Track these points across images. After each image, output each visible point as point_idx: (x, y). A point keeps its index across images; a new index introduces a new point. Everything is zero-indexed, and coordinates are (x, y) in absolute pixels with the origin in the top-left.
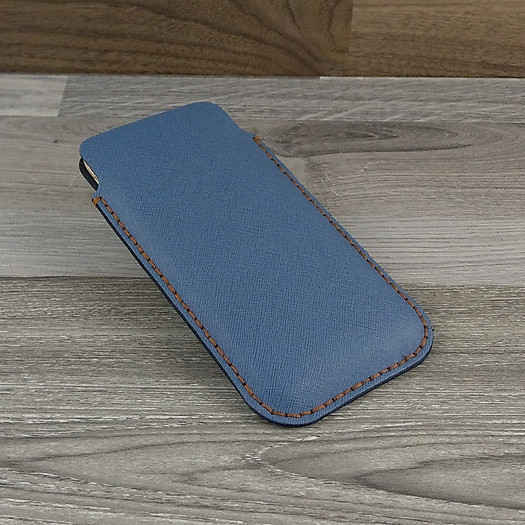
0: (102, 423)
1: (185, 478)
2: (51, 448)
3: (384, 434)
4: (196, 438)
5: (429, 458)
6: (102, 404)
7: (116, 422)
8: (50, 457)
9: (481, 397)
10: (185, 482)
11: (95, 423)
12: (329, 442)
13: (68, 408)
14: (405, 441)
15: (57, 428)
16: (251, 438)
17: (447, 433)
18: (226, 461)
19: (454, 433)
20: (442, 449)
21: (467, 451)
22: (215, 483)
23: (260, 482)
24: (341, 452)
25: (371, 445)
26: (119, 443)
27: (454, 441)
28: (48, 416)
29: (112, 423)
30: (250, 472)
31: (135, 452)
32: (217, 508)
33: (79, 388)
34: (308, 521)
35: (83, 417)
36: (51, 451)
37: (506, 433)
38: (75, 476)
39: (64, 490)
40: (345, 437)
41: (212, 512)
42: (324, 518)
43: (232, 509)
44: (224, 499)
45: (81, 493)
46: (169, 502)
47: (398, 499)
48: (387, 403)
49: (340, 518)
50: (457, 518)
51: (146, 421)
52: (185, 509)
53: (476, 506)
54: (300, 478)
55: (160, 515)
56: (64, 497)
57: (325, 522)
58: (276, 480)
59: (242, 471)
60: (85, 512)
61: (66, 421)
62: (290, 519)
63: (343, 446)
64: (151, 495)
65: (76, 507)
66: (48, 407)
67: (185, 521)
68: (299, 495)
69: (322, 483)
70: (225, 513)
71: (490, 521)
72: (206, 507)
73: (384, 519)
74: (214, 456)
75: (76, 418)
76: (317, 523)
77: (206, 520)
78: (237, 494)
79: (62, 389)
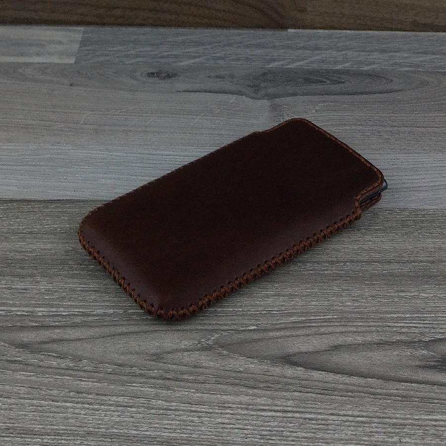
0: (94, 315)
1: (155, 358)
2: (56, 334)
3: (308, 325)
5: (339, 343)
6: (95, 301)
7: (105, 314)
8: (54, 341)
9: (384, 297)
10: (153, 360)
11: (89, 315)
12: (266, 330)
13: (69, 303)
14: (322, 330)
15: (60, 319)
16: (206, 327)
17: (355, 324)
18: (186, 345)
19: (361, 324)
20: (349, 337)
21: (369, 338)
22: (177, 362)
23: (210, 360)
24: (273, 338)
25: (296, 333)
26: (106, 330)
27: (360, 330)
28: (54, 309)
29: (102, 315)
30: (204, 353)
31: (118, 337)
32: (177, 380)
33: (79, 289)
34: (244, 389)
35: (81, 310)
36: (55, 337)
37: (400, 325)
38: (72, 355)
39: (63, 366)
40: (278, 327)
41: (173, 383)
42: (255, 388)
43: (187, 381)
44: (182, 373)
45: (76, 368)
46: (141, 375)
47: (313, 374)
48: (313, 301)
49: (268, 388)
50: (355, 388)
51: (129, 314)
52: (153, 381)
53: (370, 379)
54: (240, 358)
55: (134, 385)
56: (63, 371)
57: (256, 391)
58: (223, 359)
59: (197, 353)
60: (78, 382)
61: (67, 313)
62: (230, 388)
63: (275, 334)
64: (128, 370)
65: (72, 378)
66: (55, 303)
67: (152, 390)
68: (238, 370)
69: (256, 361)
70: (182, 383)
71: (379, 391)
72: (169, 379)
73: (300, 389)
74: (177, 341)
75: (75, 312)
76: (250, 391)
77: (168, 388)
78: (192, 369)
79: (65, 289)
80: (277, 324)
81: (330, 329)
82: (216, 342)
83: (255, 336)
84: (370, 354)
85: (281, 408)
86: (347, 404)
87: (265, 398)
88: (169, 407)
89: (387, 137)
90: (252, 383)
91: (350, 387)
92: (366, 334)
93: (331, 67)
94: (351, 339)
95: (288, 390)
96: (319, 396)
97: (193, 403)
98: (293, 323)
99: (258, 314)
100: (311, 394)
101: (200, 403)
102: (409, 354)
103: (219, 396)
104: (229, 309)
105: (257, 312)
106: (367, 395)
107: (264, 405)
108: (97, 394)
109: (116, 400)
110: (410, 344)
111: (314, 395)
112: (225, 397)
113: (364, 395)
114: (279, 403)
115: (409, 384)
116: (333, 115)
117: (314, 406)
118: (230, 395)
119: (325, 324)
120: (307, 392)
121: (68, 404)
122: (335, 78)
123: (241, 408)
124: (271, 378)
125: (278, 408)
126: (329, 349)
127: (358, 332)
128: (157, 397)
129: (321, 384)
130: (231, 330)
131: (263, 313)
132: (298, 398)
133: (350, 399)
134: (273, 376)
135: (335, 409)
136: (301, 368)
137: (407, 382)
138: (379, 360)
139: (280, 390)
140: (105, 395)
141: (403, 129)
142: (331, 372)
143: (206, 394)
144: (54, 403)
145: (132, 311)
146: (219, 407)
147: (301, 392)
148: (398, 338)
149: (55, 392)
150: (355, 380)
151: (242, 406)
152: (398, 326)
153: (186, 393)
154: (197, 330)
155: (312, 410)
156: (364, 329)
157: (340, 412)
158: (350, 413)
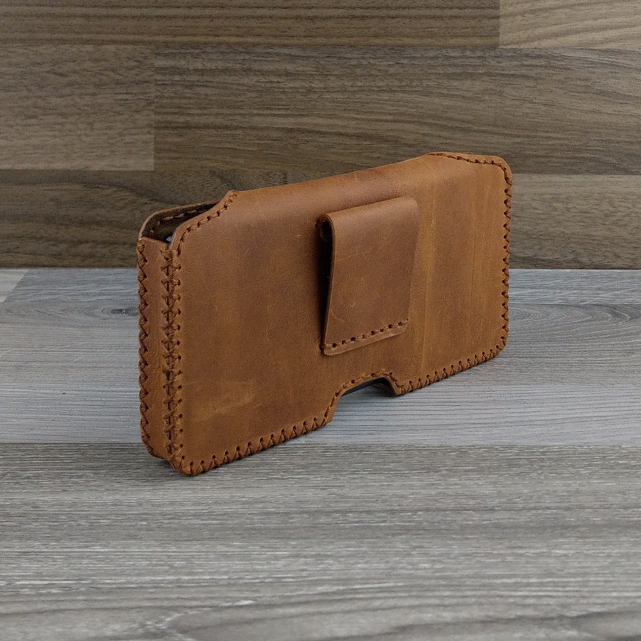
3: (349, 596)
14: (377, 603)
16: (158, 603)
17: (437, 594)
20: (428, 612)
21: (464, 614)
27: (446, 603)
40: (292, 600)
48: (358, 563)
80: (291, 597)
81: (391, 602)
82: (174, 625)
83: (250, 615)
84: (469, 638)
92: (457, 608)
94: (430, 615)
98: (323, 594)
105: (257, 581)
119: (381, 595)
126: (389, 631)
127: (444, 606)
130: (204, 607)
131: (267, 580)
148: (519, 614)
152: (518, 596)
154: (140, 607)
156: (454, 601)
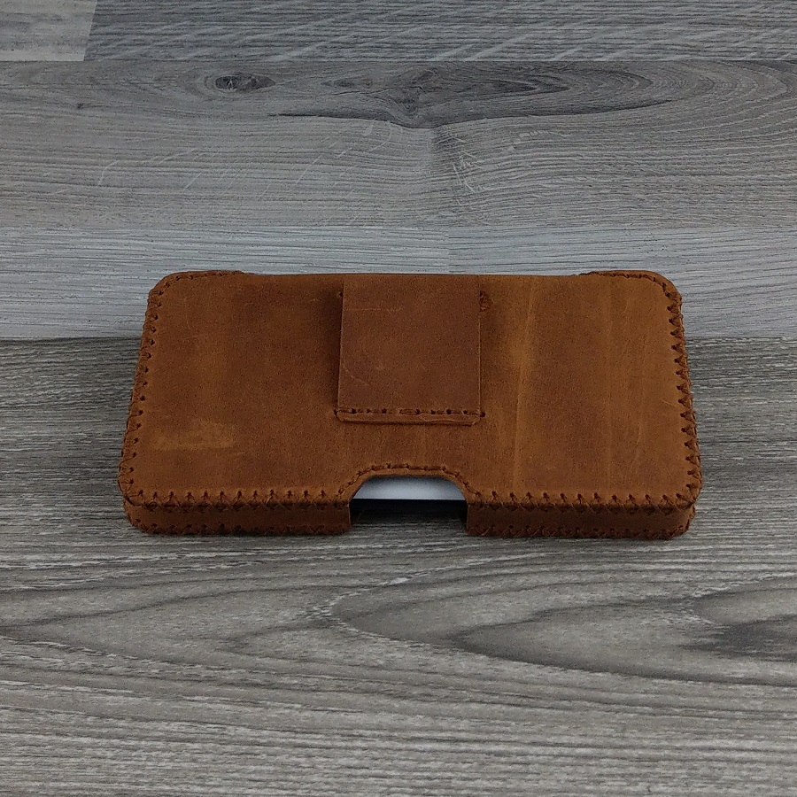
0: (127, 566)
1: (231, 645)
2: (60, 604)
3: (495, 571)
4: (250, 586)
5: (548, 605)
7: (146, 563)
8: (57, 619)
10: (230, 650)
11: (118, 566)
13: (83, 544)
14: (520, 581)
15: (68, 575)
16: (321, 582)
18: (285, 618)
19: (585, 567)
20: (567, 593)
21: (599, 595)
22: (270, 651)
23: (328, 647)
24: (436, 600)
25: (476, 588)
26: (149, 595)
28: (57, 557)
29: (141, 565)
30: (316, 633)
31: (168, 607)
32: (270, 686)
33: (100, 514)
34: (384, 701)
35: (104, 557)
36: (59, 610)
37: (653, 567)
38: (90, 645)
39: (74, 665)
40: (443, 577)
41: (263, 692)
42: (405, 698)
43: (289, 688)
44: (280, 674)
45: (96, 669)
46: (209, 680)
47: (502, 667)
49: (425, 697)
50: (574, 691)
51: (186, 561)
52: (229, 689)
53: (600, 674)
54: (380, 639)
55: (196, 698)
56: (74, 677)
57: (405, 702)
58: (350, 643)
59: (306, 632)
60: (100, 697)
61: (80, 564)
62: (362, 699)
63: (439, 591)
64: (186, 670)
65: (89, 690)
66: (58, 544)
67: (228, 707)
68: (376, 665)
69: (406, 646)
70: (279, 693)
71: (615, 696)
72: (257, 685)
73: (480, 696)
74: (271, 611)
75: (94, 560)
76: (396, 704)
77: (255, 704)
78: (298, 665)
79: (76, 515)
80: (442, 572)
81: (534, 579)
82: (338, 611)
83: (405, 597)
84: (602, 626)
85: (449, 734)
86: (561, 723)
87: (421, 717)
88: (258, 739)
89: (640, 196)
90: (398, 688)
91: (567, 691)
92: (594, 587)
93: (543, 58)
94: (568, 596)
95: (459, 700)
96: (513, 708)
97: (299, 730)
98: (471, 568)
99: (409, 553)
100: (499, 706)
101: (310, 730)
102: (668, 622)
103: (342, 715)
104: (361, 546)
105: (409, 551)
106: (594, 705)
107: (420, 730)
108: (134, 719)
109: (167, 728)
110: (669, 604)
111: (504, 708)
112: (352, 717)
113: (588, 704)
114: (443, 724)
115: (666, 681)
116: (544, 156)
117: (504, 728)
118: (361, 712)
119: (524, 569)
120: (493, 703)
121: (84, 740)
122: (550, 81)
123: (380, 737)
124: (431, 677)
125: (443, 734)
126: (531, 617)
127: (582, 584)
128: (237, 721)
129: (518, 687)
130: (363, 587)
131: (419, 550)
132: (477, 714)
133: (566, 713)
134: (436, 673)
135: (540, 732)
136: (482, 657)
137: (664, 677)
138: (615, 636)
139: (447, 700)
140: (147, 720)
141: (666, 180)
142: (534, 663)
143: (321, 712)
144: (61, 738)
145: (191, 555)
146: (343, 735)
147: (481, 702)
148: (649, 594)
149: (61, 717)
150: (575, 676)
151: (382, 733)
152: (651, 571)
153: (287, 711)
154: (305, 588)
155: (501, 737)
156: (592, 577)
157: (548, 740)
158: (565, 739)
